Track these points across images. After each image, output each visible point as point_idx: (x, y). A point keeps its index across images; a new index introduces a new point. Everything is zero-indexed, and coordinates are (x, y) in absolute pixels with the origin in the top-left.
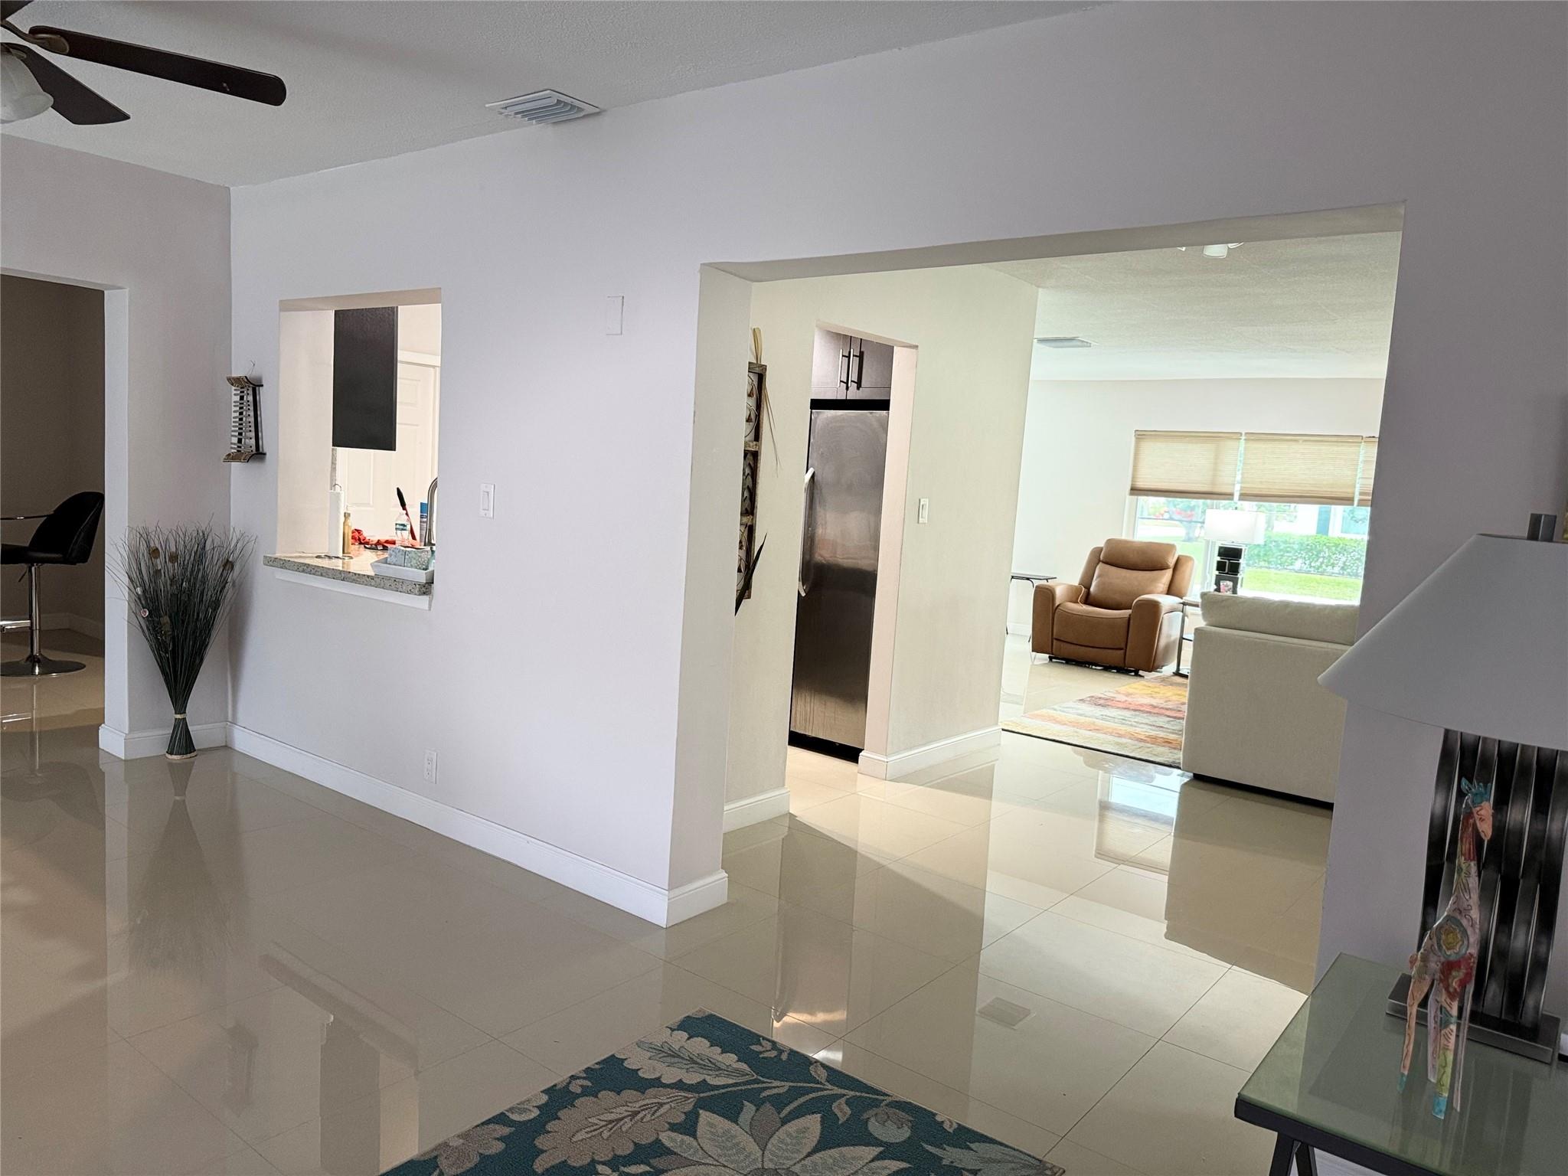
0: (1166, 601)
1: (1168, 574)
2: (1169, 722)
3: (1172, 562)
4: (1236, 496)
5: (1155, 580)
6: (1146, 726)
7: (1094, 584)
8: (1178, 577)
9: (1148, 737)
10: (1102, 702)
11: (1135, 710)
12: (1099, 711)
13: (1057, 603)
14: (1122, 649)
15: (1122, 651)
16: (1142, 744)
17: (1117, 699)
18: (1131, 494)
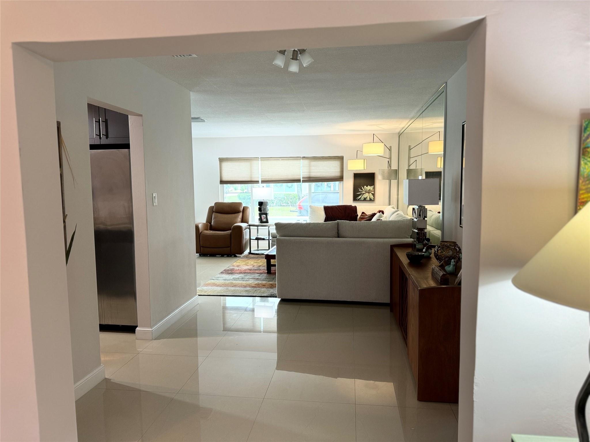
0: (244, 225)
1: (241, 214)
2: (259, 275)
3: (242, 209)
4: (260, 182)
5: (237, 217)
6: (252, 280)
7: (212, 221)
8: (244, 215)
9: (256, 284)
10: (230, 272)
11: (244, 273)
12: (231, 277)
13: (200, 232)
14: (229, 247)
15: (230, 248)
16: (255, 289)
17: (235, 269)
18: (221, 184)
